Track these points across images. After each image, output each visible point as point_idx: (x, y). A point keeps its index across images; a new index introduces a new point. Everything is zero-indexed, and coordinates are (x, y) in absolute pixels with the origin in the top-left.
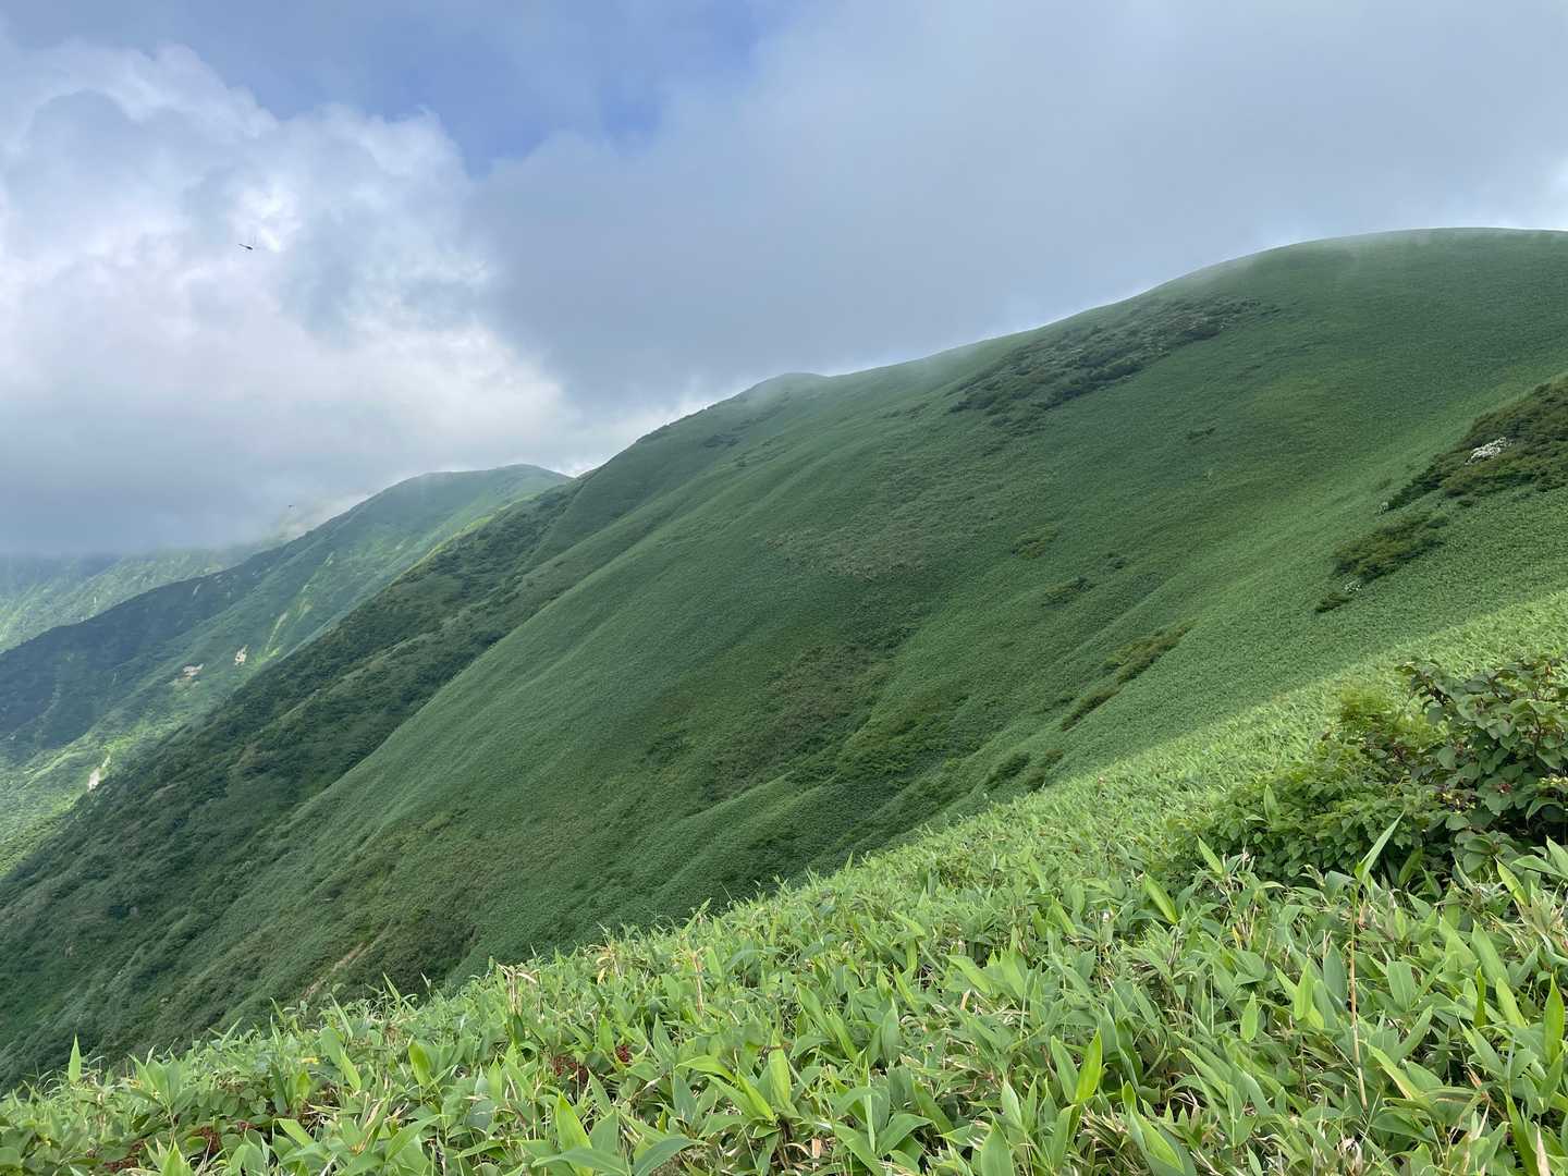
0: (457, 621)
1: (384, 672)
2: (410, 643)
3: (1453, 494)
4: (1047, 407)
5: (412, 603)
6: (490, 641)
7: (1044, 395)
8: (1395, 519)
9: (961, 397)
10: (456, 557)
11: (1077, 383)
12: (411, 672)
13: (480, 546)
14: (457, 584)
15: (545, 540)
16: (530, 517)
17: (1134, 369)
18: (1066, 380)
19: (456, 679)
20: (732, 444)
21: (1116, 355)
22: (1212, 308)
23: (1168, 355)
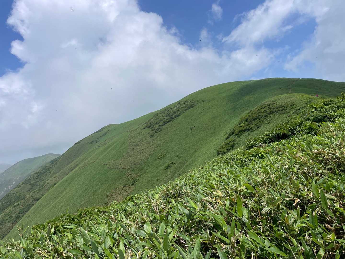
0: (29, 196)
1: (11, 212)
2: (17, 203)
3: (236, 135)
4: (162, 126)
5: (18, 193)
6: (38, 200)
7: (162, 123)
8: (227, 141)
9: (145, 125)
10: (30, 179)
11: (168, 120)
12: (18, 211)
13: (36, 175)
14: (30, 186)
15: (52, 172)
16: (48, 166)
17: (178, 116)
18: (165, 120)
19: (29, 211)
20: (97, 142)
21: (175, 113)
22: (192, 101)
23: (185, 112)
